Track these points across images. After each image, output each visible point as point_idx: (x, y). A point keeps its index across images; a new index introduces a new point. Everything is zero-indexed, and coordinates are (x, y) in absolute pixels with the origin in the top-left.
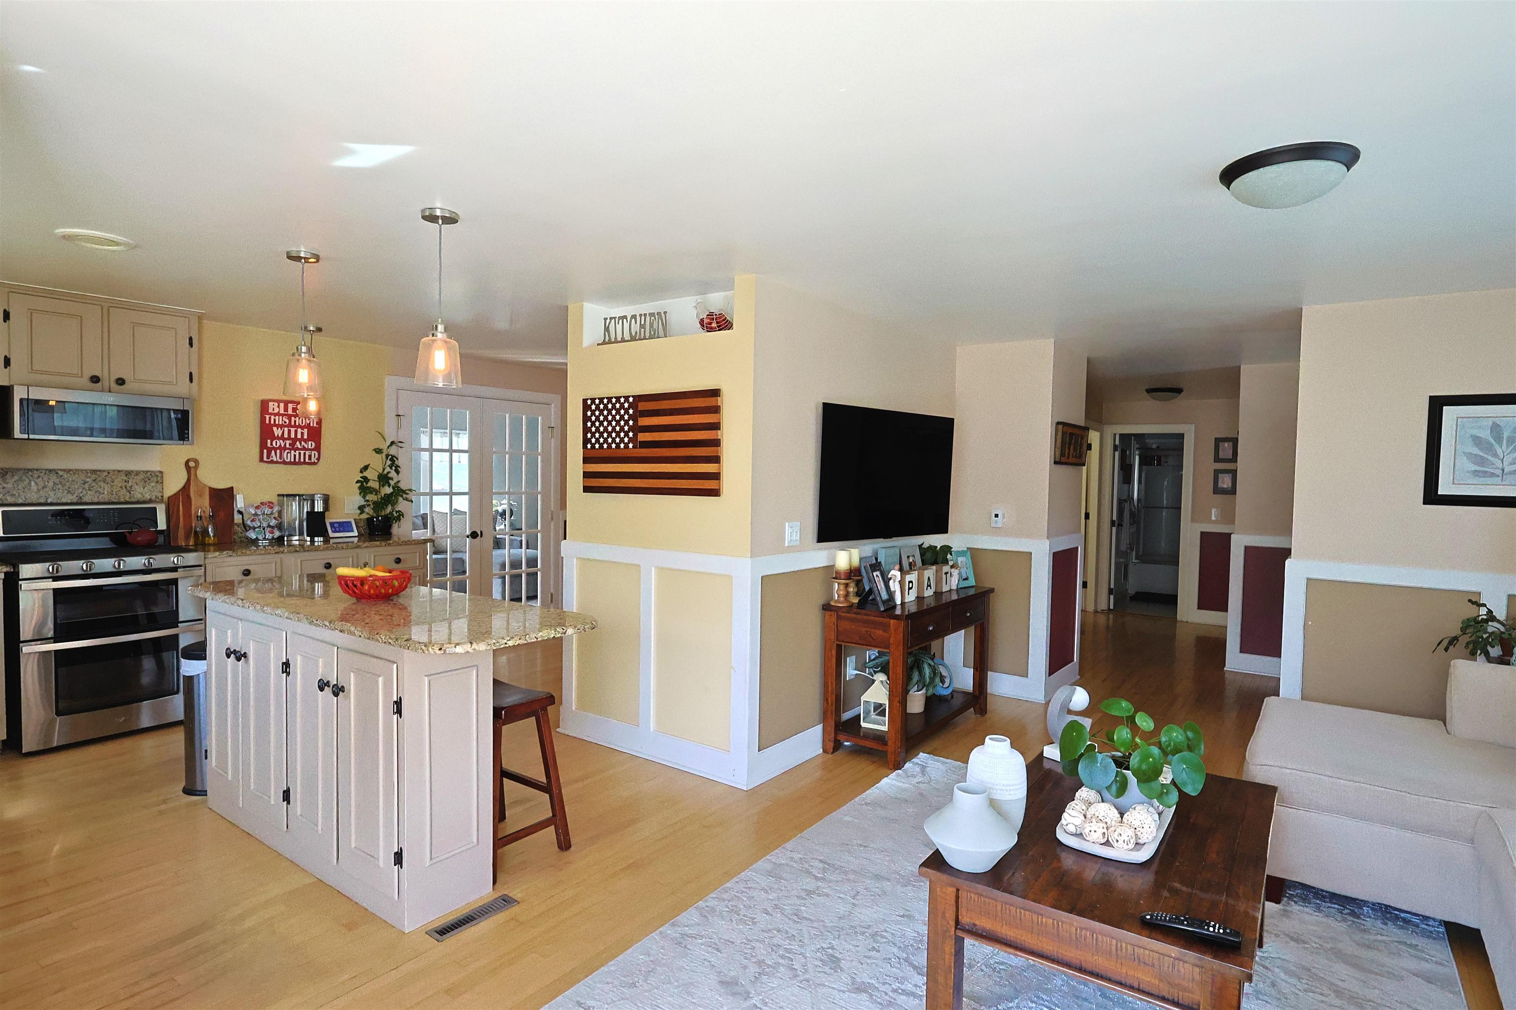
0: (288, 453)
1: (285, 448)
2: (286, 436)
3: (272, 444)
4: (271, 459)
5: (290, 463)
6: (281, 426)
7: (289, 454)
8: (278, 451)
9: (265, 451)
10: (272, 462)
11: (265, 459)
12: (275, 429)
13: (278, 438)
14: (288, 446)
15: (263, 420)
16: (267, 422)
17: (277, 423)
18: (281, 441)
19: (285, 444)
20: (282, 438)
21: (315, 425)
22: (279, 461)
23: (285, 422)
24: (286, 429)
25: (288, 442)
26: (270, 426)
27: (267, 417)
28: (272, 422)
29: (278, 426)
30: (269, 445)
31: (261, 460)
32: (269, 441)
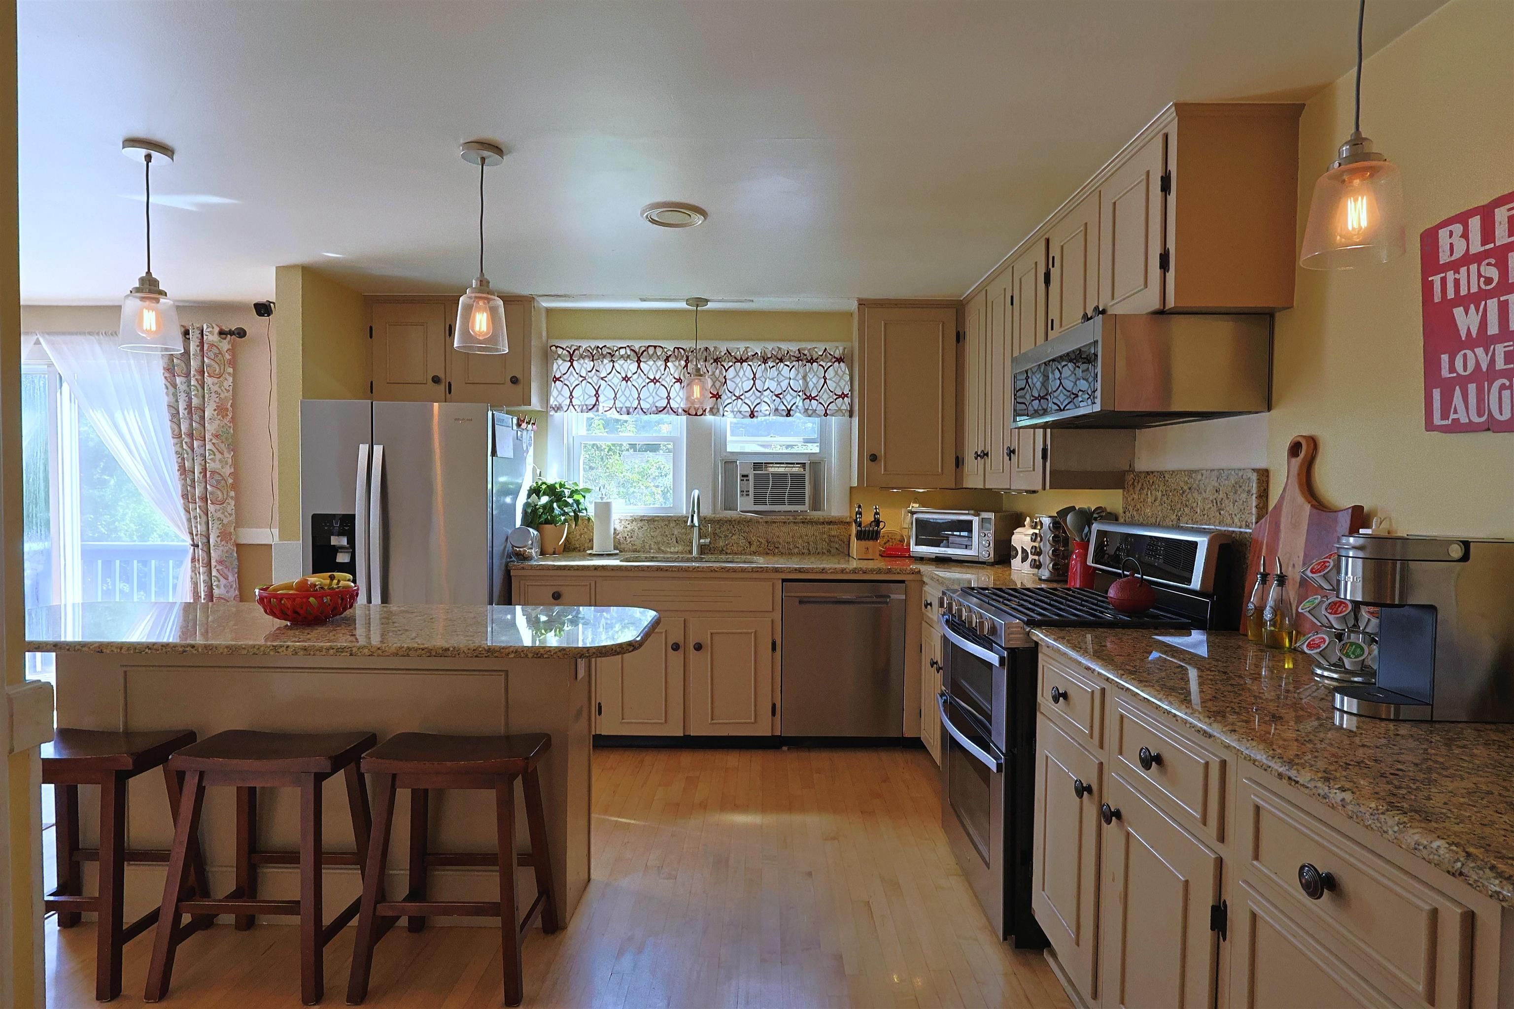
0: (1503, 387)
1: (1492, 374)
2: (1493, 329)
3: (1452, 369)
4: (1452, 416)
6: (1476, 299)
8: (1472, 388)
9: (1437, 394)
10: (1456, 428)
11: (1437, 420)
12: (1458, 312)
13: (1471, 343)
14: (1500, 364)
15: (1427, 288)
16: (1437, 298)
17: (1463, 292)
18: (1480, 351)
19: (1493, 361)
20: (1483, 340)
22: (1476, 419)
23: (1489, 281)
24: (1492, 305)
25: (1500, 350)
26: (1448, 305)
27: (1437, 279)
28: (1451, 295)
29: (1465, 301)
30: (1445, 373)
31: (1430, 426)
32: (1445, 358)
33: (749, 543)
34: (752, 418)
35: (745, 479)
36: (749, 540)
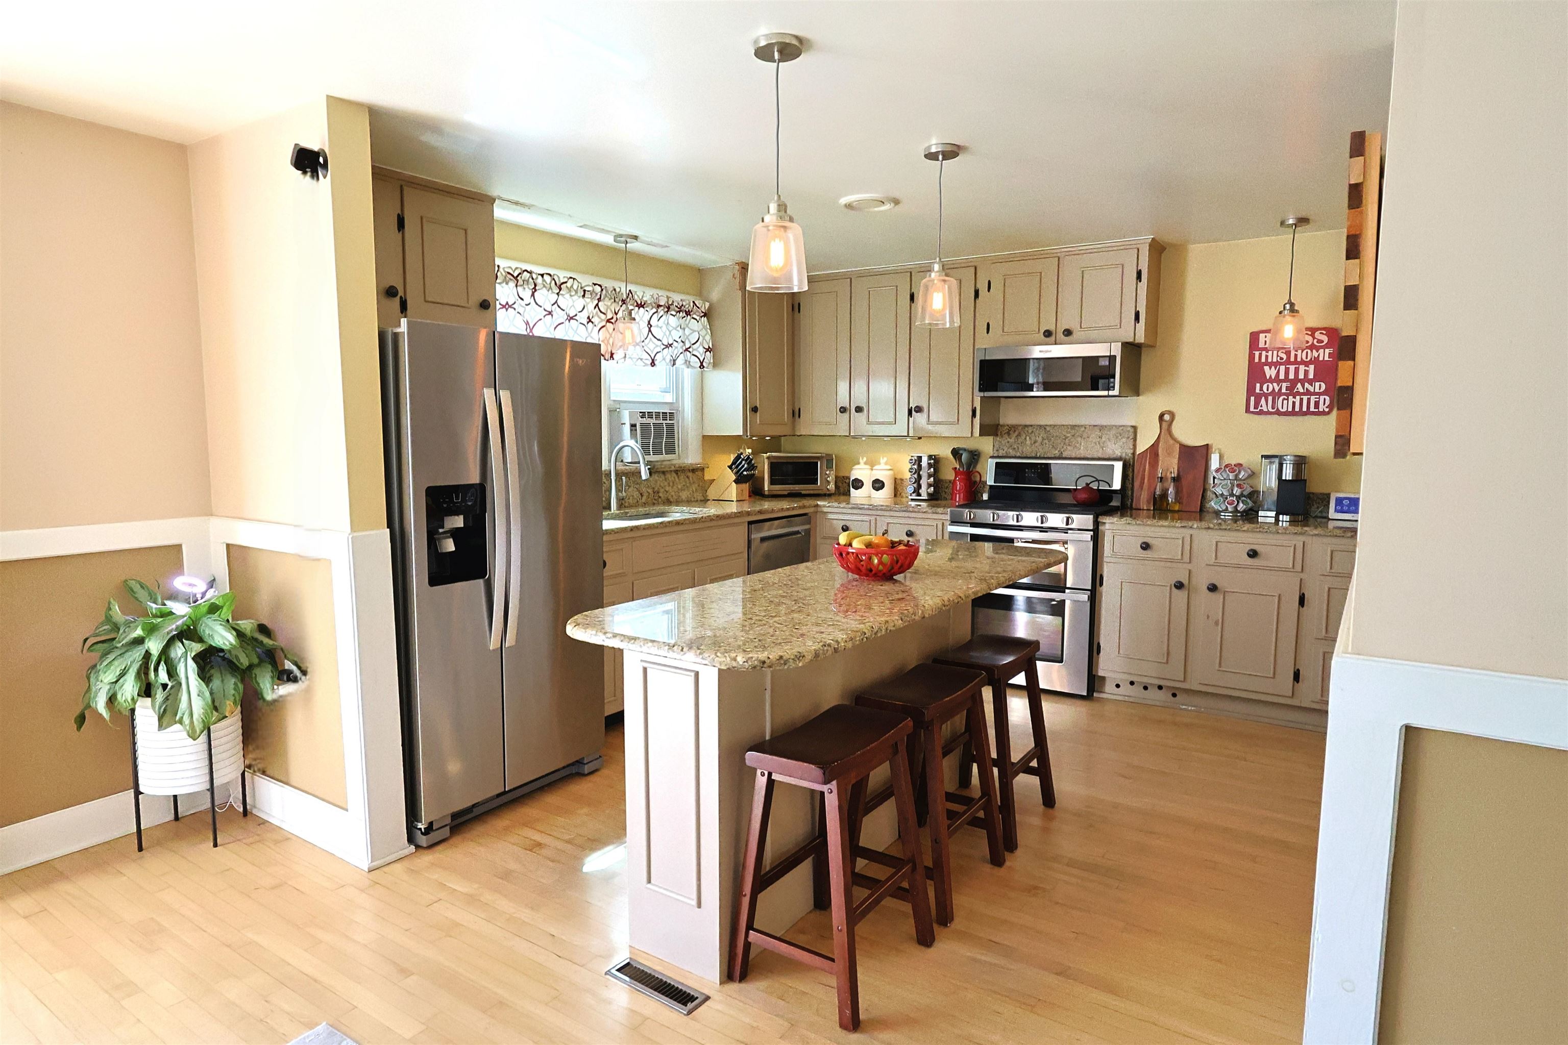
0: (1284, 399)
1: (1280, 393)
2: (1282, 376)
3: (1261, 389)
4: (1260, 408)
5: (1287, 414)
6: (1276, 364)
7: (1285, 402)
8: (1270, 398)
9: (1252, 398)
10: (1261, 413)
11: (1252, 409)
12: (1266, 368)
13: (1271, 381)
14: (1284, 390)
15: (1251, 357)
16: (1257, 360)
17: (1270, 360)
18: (1275, 384)
19: (1280, 389)
20: (1277, 380)
21: (1327, 358)
22: (1271, 410)
23: (1282, 359)
24: (1282, 368)
25: (1284, 385)
26: (1261, 365)
27: (1257, 353)
28: (1263, 360)
29: (1270, 365)
30: (1258, 391)
31: (1247, 410)
32: (1258, 385)
33: (641, 494)
34: (653, 366)
35: (633, 428)
36: (641, 492)
